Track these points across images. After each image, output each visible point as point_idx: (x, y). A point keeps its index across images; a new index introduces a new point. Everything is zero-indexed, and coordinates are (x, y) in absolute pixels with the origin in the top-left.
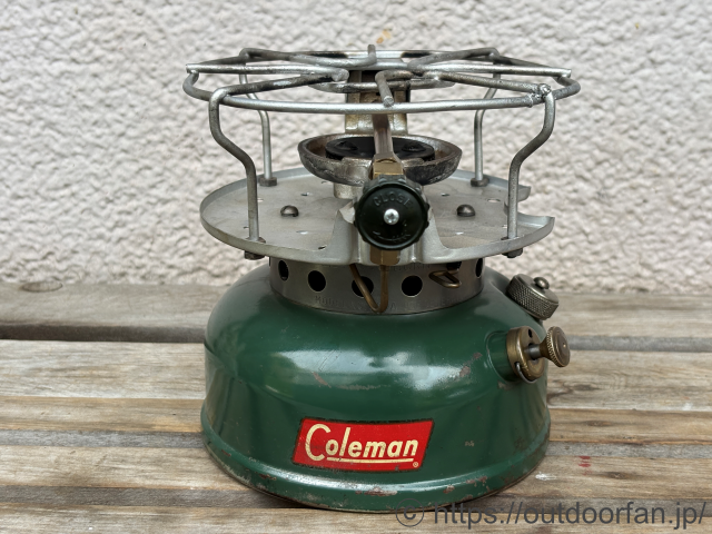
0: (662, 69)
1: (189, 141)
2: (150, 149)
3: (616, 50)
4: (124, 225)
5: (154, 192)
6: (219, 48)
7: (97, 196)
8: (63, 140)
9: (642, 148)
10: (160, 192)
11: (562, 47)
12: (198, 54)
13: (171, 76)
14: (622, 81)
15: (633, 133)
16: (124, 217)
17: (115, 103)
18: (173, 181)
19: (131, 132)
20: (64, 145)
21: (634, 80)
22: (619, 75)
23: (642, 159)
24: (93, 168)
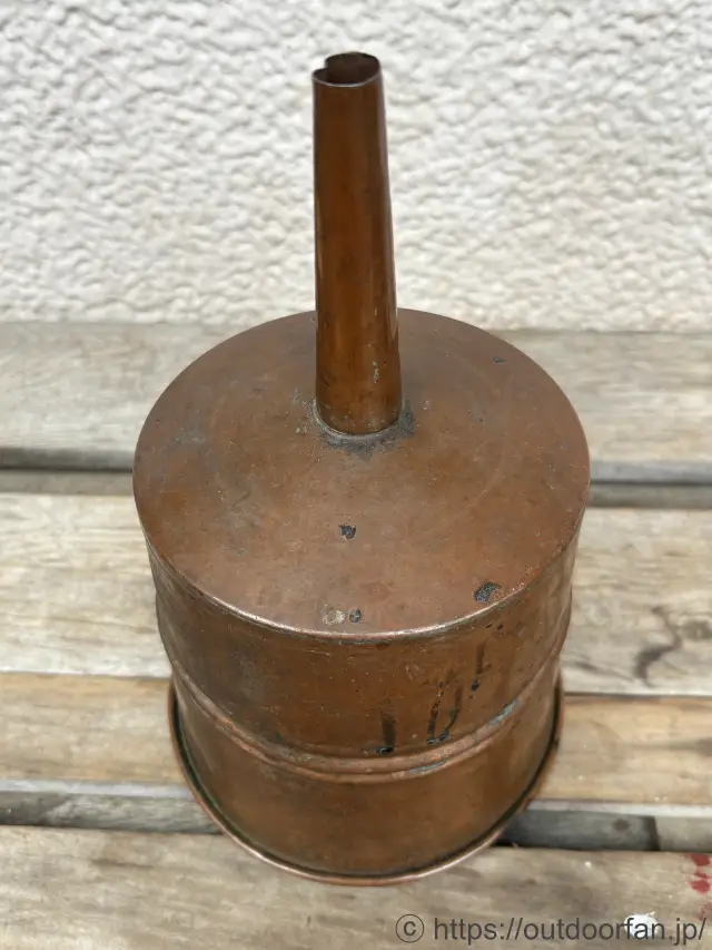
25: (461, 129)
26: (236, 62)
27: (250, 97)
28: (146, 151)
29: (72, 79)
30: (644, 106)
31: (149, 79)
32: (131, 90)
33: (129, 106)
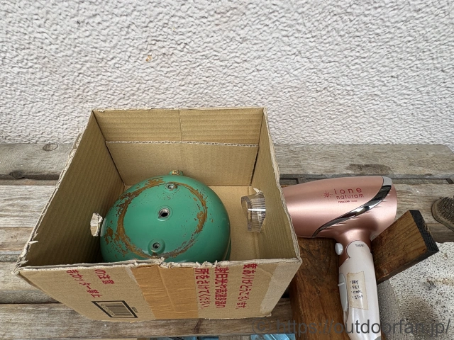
0: (261, 73)
1: (80, 97)
2: (66, 100)
3: (244, 65)
4: (66, 124)
5: (73, 114)
6: (81, 63)
7: (52, 115)
8: (31, 97)
9: (252, 100)
10: (75, 114)
11: (221, 64)
12: (72, 65)
13: (64, 74)
14: (245, 77)
15: (249, 95)
16: (65, 122)
17: (46, 83)
18: (78, 110)
19: (56, 94)
20: (32, 99)
21: (250, 77)
22: (245, 75)
23: (252, 104)
24: (47, 106)
25: (172, 100)
26: (119, 85)
27: (123, 92)
28: (101, 104)
29: (81, 88)
30: (211, 95)
31: (100, 88)
32: (96, 91)
33: (96, 94)
